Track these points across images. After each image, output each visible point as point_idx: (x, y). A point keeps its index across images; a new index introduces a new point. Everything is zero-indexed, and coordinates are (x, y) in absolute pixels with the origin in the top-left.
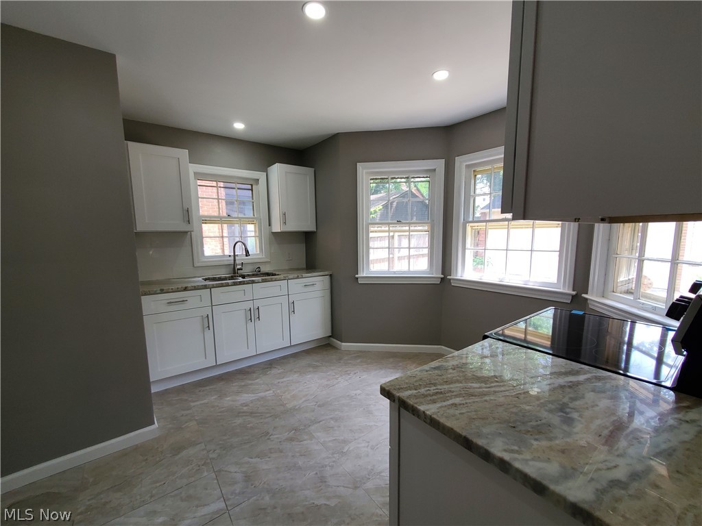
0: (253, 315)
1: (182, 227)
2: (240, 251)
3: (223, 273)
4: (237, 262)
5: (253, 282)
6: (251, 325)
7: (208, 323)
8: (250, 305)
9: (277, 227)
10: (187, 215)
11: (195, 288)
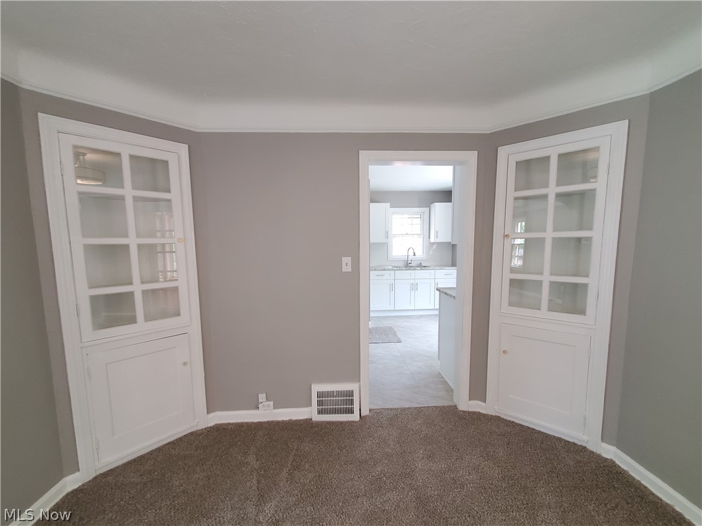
0: (414, 287)
1: (385, 241)
2: (411, 253)
3: (401, 264)
4: (409, 259)
5: (416, 269)
6: (413, 292)
7: (392, 287)
8: (413, 281)
9: (432, 240)
10: (387, 235)
11: (388, 270)
